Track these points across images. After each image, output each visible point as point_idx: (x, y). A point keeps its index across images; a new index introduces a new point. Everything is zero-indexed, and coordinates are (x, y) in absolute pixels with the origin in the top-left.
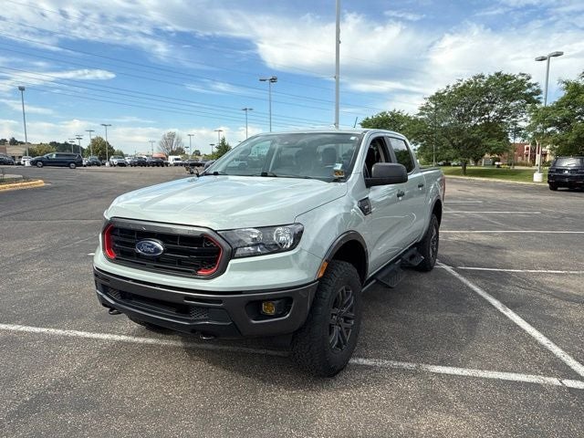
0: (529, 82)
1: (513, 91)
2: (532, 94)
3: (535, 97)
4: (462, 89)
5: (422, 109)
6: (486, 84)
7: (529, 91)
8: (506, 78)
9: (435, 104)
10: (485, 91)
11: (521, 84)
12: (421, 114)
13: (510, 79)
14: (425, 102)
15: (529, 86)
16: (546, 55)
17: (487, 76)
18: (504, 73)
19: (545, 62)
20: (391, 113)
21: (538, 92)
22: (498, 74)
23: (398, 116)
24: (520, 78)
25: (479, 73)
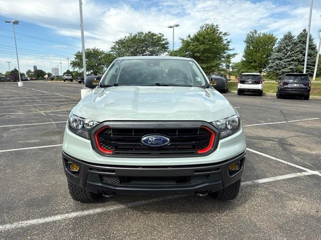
0: (163, 38)
1: (157, 42)
2: (165, 44)
3: (166, 46)
4: (132, 39)
5: (112, 48)
6: (145, 37)
7: (164, 42)
8: (153, 35)
9: (119, 46)
10: (143, 41)
11: (160, 39)
12: (112, 51)
13: (155, 36)
14: (113, 44)
15: (164, 40)
16: (172, 25)
17: (144, 33)
18: (152, 32)
19: (172, 28)
20: (93, 49)
21: (167, 43)
22: (149, 33)
23: (97, 51)
24: (159, 35)
25: (141, 31)
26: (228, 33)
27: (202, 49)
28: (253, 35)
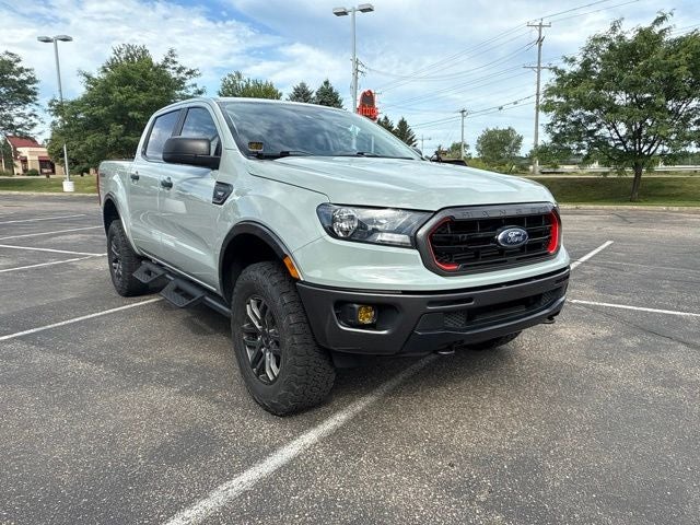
19: (51, 44)
26: (197, 72)
27: (144, 102)
28: (234, 82)
